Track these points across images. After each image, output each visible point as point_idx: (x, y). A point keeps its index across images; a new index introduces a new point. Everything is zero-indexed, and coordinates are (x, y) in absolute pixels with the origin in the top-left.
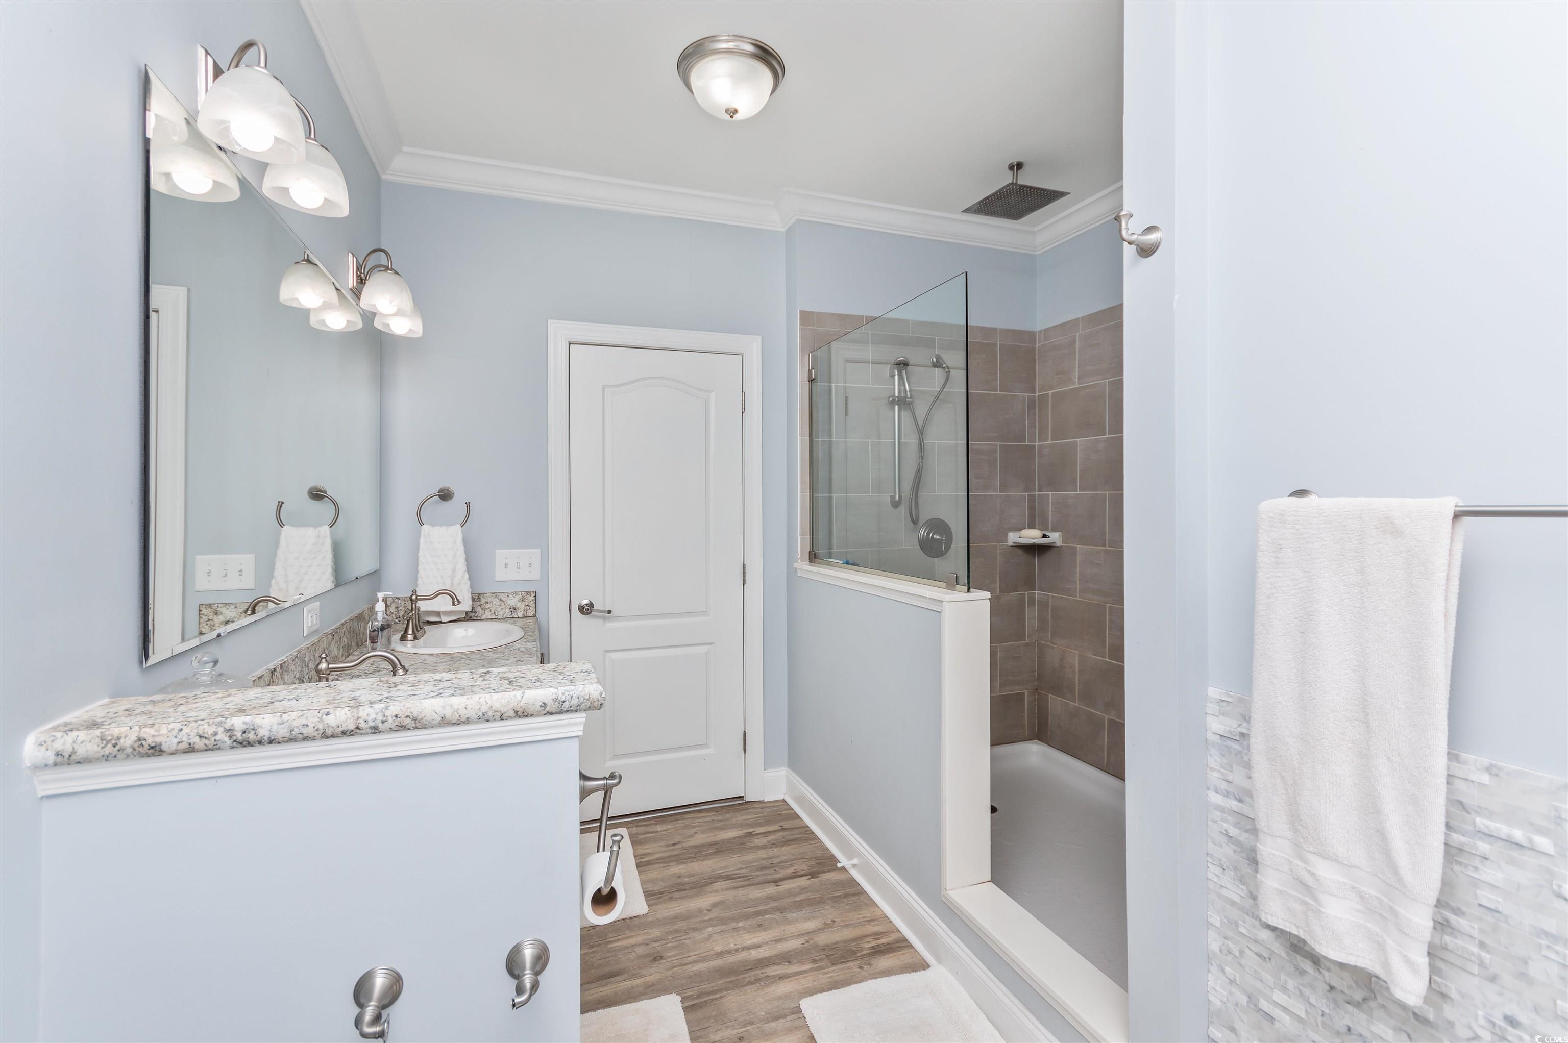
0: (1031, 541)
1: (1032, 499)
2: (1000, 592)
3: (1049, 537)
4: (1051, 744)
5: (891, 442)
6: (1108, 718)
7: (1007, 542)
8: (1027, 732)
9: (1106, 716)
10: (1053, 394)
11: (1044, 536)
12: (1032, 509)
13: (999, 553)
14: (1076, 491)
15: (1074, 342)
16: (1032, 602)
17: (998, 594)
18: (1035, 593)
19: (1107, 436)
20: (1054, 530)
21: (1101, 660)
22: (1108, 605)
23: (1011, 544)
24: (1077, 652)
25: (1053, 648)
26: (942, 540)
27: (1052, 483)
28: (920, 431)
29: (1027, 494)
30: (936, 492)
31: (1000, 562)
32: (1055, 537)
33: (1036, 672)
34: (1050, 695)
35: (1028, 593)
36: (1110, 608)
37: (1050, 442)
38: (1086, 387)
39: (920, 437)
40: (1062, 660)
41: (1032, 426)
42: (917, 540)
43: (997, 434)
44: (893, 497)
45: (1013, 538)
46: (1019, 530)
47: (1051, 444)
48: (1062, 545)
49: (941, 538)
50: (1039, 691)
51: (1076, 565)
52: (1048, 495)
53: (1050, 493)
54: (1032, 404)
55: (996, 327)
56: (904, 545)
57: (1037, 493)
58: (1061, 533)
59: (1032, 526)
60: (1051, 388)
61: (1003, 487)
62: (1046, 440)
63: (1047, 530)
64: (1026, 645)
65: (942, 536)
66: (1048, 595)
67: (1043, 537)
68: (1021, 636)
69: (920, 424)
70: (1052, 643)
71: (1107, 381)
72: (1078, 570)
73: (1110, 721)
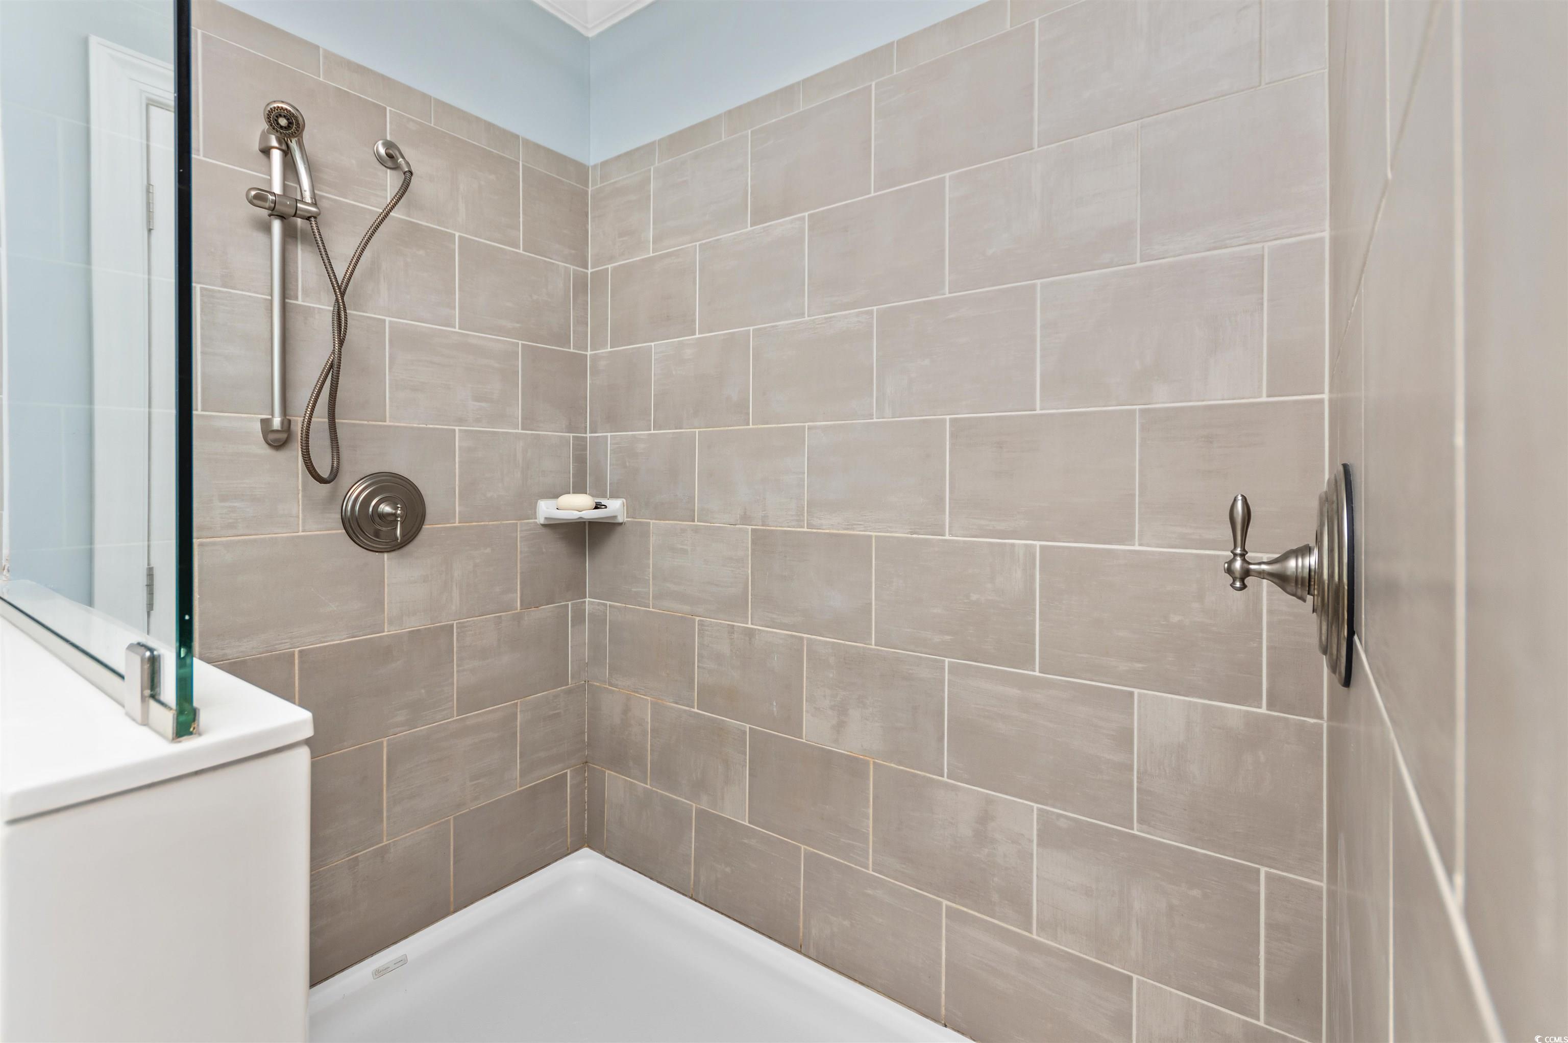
0: (573, 515)
1: (580, 445)
2: (521, 605)
3: (606, 507)
4: (607, 853)
5: (266, 299)
6: (696, 807)
7: (536, 519)
8: (569, 840)
9: (694, 805)
10: (615, 269)
11: (598, 506)
12: (580, 460)
13: (521, 537)
14: (650, 430)
15: (646, 181)
16: (579, 617)
17: (519, 610)
18: (585, 602)
19: (697, 336)
20: (614, 496)
21: (685, 711)
22: (697, 619)
23: (541, 520)
24: (649, 698)
25: (612, 692)
26: (395, 515)
27: (613, 420)
28: (340, 288)
29: (571, 435)
30: (388, 419)
31: (521, 552)
32: (615, 507)
33: (586, 734)
34: (607, 772)
35: (572, 604)
36: (701, 624)
37: (609, 350)
38: (668, 255)
39: (337, 300)
40: (626, 710)
41: (582, 321)
42: (340, 516)
43: (518, 325)
44: (266, 423)
45: (546, 510)
46: (556, 496)
47: (610, 352)
48: (626, 519)
49: (394, 511)
50: (589, 764)
51: (648, 553)
52: (607, 437)
53: (609, 434)
54: (581, 285)
55: (518, 133)
56: (301, 529)
57: (588, 435)
58: (624, 500)
59: (579, 488)
60: (611, 259)
61: (529, 421)
62: (604, 345)
63: (604, 496)
64: (569, 692)
65: (396, 508)
66: (605, 605)
67: (596, 508)
68: (560, 678)
69: (340, 271)
70: (611, 684)
71: (698, 244)
72: (651, 562)
73: (701, 813)
